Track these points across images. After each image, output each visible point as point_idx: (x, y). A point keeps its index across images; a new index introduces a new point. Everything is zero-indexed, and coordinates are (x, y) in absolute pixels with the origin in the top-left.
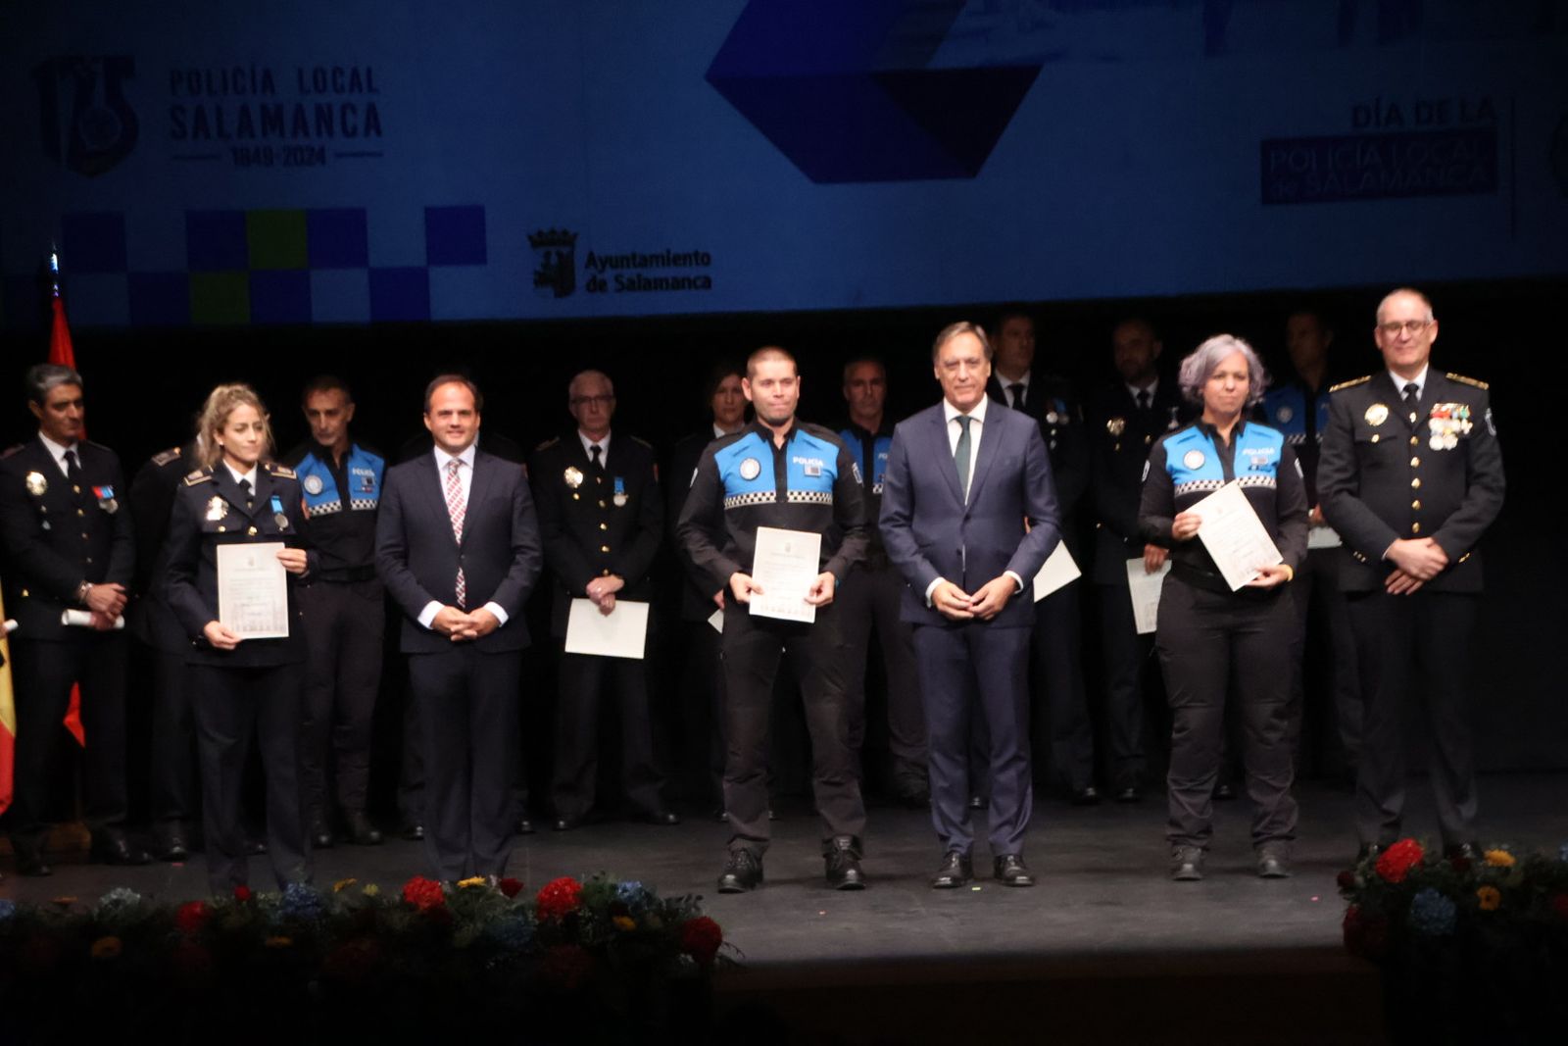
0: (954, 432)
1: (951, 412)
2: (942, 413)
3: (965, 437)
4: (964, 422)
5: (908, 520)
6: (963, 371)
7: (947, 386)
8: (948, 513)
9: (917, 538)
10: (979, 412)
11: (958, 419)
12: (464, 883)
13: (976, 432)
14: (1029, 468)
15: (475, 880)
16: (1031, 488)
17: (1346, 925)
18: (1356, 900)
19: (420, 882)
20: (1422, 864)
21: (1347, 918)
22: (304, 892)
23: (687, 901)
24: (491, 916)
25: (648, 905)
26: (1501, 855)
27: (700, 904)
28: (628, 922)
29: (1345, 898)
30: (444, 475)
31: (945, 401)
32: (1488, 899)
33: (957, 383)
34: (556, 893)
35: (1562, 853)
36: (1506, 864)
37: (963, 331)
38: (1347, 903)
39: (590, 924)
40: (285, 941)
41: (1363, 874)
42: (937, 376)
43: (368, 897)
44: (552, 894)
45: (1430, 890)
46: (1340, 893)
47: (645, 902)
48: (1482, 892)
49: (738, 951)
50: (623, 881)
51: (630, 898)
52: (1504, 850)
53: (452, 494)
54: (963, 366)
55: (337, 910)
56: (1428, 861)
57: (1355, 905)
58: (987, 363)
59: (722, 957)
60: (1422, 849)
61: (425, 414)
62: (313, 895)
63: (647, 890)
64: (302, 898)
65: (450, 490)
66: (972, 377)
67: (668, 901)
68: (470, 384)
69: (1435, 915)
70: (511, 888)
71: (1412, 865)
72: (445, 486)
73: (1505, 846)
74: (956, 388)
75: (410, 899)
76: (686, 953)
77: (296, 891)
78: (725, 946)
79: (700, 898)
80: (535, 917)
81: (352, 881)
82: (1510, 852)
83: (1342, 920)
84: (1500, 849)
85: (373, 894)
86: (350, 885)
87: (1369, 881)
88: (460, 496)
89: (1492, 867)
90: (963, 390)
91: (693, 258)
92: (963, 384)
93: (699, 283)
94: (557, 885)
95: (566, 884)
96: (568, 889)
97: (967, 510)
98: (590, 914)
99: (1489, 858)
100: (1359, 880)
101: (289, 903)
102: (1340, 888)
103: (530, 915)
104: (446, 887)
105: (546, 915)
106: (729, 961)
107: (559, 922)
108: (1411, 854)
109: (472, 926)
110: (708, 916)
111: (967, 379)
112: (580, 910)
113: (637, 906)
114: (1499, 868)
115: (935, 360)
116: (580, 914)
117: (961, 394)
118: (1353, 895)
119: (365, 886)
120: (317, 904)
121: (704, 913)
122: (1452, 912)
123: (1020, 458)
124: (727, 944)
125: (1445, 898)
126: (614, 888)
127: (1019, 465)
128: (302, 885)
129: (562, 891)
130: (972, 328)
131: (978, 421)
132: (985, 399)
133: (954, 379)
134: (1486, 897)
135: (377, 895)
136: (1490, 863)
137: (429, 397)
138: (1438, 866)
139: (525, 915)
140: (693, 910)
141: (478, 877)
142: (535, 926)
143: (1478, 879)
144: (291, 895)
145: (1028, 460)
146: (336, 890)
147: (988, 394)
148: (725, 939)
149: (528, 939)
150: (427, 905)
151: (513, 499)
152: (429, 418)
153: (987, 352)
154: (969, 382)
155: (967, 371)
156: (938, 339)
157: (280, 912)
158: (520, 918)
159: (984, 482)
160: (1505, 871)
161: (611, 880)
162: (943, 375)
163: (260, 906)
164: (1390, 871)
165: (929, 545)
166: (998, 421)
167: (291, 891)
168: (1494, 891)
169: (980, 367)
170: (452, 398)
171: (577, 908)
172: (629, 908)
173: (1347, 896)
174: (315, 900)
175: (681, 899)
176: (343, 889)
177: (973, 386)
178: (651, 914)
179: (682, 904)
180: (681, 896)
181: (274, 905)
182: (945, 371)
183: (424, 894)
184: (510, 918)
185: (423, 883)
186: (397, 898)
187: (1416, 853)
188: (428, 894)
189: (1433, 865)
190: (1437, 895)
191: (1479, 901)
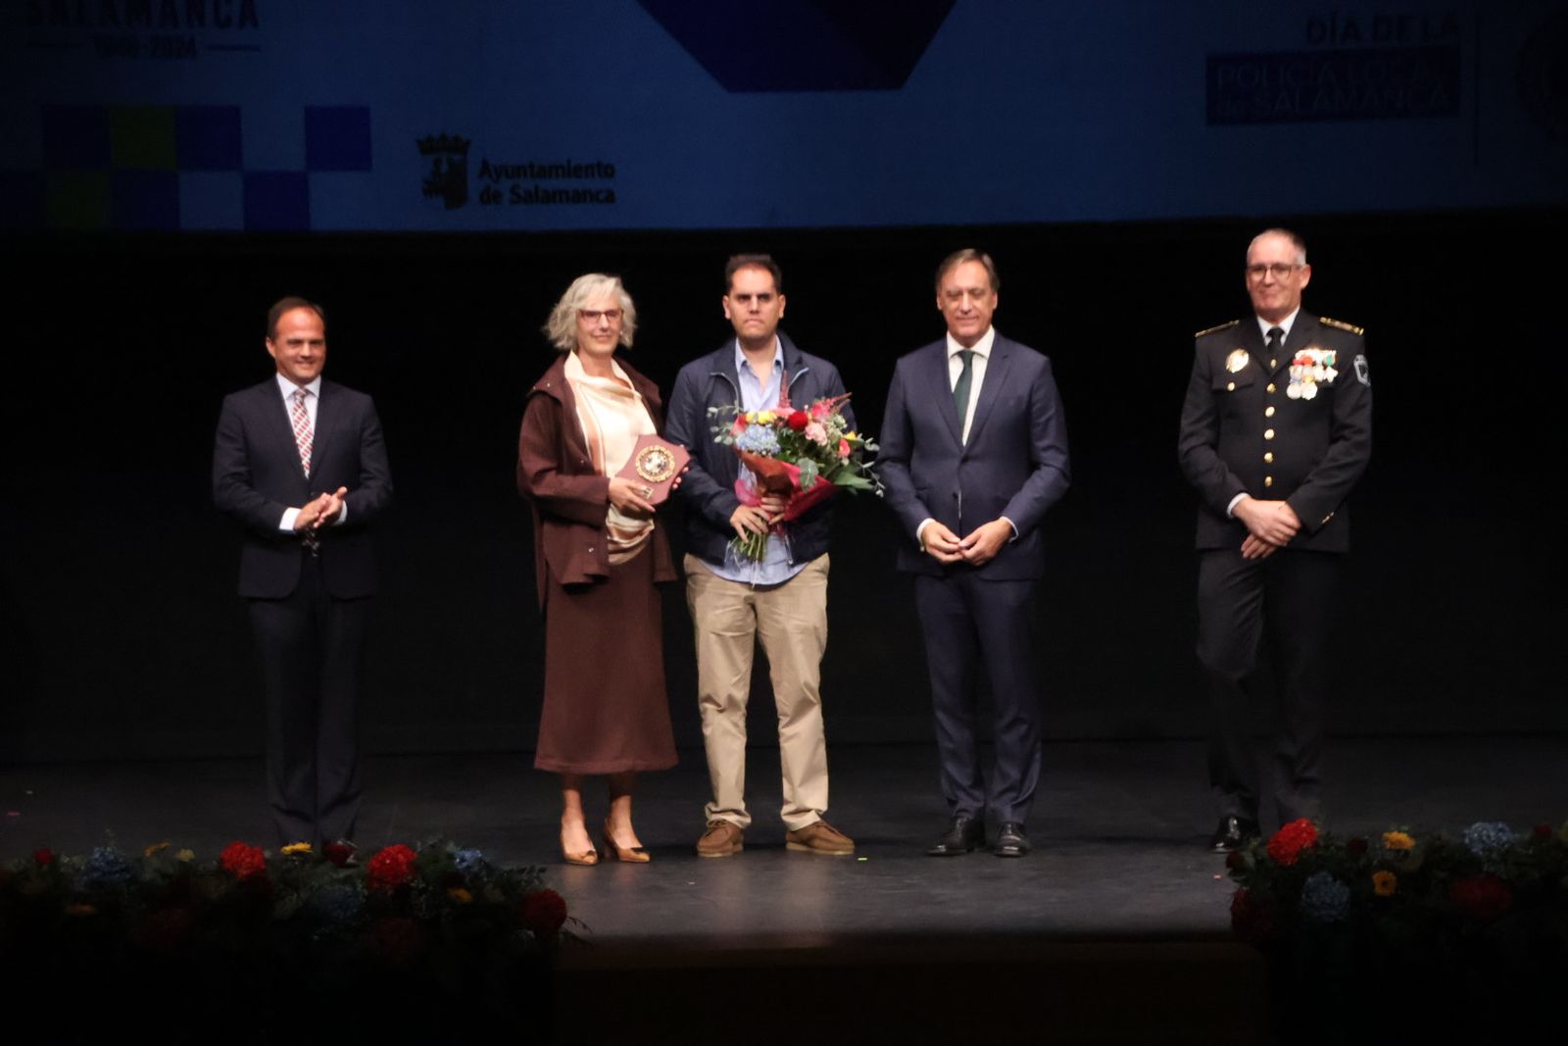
0: (955, 368)
1: (953, 346)
2: (944, 347)
3: (966, 375)
4: (967, 357)
5: (905, 460)
6: (966, 302)
7: (948, 318)
8: (945, 454)
9: (914, 479)
10: (985, 345)
11: (960, 354)
12: (288, 849)
13: (979, 368)
14: (1034, 409)
15: (300, 846)
16: (1036, 431)
17: (1235, 909)
18: (1245, 882)
19: (238, 847)
20: (1316, 845)
21: (1235, 902)
22: (112, 857)
23: (528, 873)
24: (317, 885)
25: (488, 877)
26: (1401, 838)
27: (542, 875)
28: (464, 895)
29: (1235, 881)
30: (290, 405)
31: (949, 335)
32: (1384, 884)
33: (959, 314)
34: (388, 861)
35: (1464, 836)
36: (1405, 847)
37: (969, 260)
38: (1235, 884)
39: (424, 896)
40: (87, 908)
41: (1255, 854)
42: (940, 307)
43: (182, 863)
44: (383, 863)
45: (1323, 873)
46: (1230, 874)
47: (483, 873)
48: (1378, 877)
49: (585, 927)
50: (461, 850)
51: (468, 867)
52: (1404, 832)
53: (299, 426)
54: (966, 297)
55: (148, 876)
56: (1322, 843)
57: (1245, 888)
58: (993, 294)
59: (567, 933)
60: (1317, 830)
61: (268, 338)
62: (121, 860)
63: (487, 860)
64: (108, 863)
65: (296, 421)
66: (975, 307)
67: (511, 871)
68: (318, 308)
69: (1328, 901)
70: (338, 857)
71: (1305, 846)
72: (292, 418)
73: (1406, 828)
74: (958, 318)
75: (227, 865)
76: (529, 929)
77: (102, 855)
78: (571, 921)
79: (543, 870)
80: (363, 888)
81: (163, 845)
82: (1412, 836)
83: (1230, 904)
84: (1399, 832)
85: (187, 860)
86: (163, 849)
87: (1259, 862)
88: (308, 429)
89: (1390, 850)
90: (963, 322)
91: (596, 171)
92: (965, 316)
93: (602, 196)
94: (389, 854)
95: (400, 852)
96: (401, 857)
97: (964, 452)
98: (424, 885)
99: (1387, 840)
100: (1250, 860)
101: (96, 869)
102: (1229, 870)
103: (360, 886)
104: (267, 854)
105: (376, 885)
106: (574, 938)
107: (390, 893)
108: (1305, 835)
109: (296, 895)
110: (553, 889)
111: (970, 311)
112: (412, 881)
113: (477, 876)
114: (1398, 851)
115: (938, 289)
116: (413, 885)
117: (964, 325)
118: (1243, 877)
119: (179, 850)
120: (123, 870)
121: (550, 886)
122: (1345, 899)
123: (1026, 399)
124: (574, 920)
125: (1338, 882)
126: (451, 857)
127: (1024, 406)
128: (109, 849)
129: (394, 860)
130: (978, 256)
131: (982, 356)
132: (991, 333)
133: (957, 309)
134: (1382, 882)
135: (192, 860)
136: (1388, 846)
137: (276, 321)
138: (1333, 848)
139: (354, 886)
140: (536, 882)
141: (303, 842)
142: (364, 897)
143: (1375, 862)
144: (96, 860)
145: (1035, 397)
146: (148, 855)
147: (994, 326)
148: (571, 913)
149: (355, 911)
150: (245, 872)
151: (363, 430)
152: (273, 342)
153: (993, 283)
154: (973, 314)
155: (970, 302)
156: (941, 267)
157: (85, 878)
158: (348, 889)
159: (985, 423)
160: (1402, 854)
161: (451, 847)
162: (945, 307)
163: (62, 870)
164: (1282, 852)
165: (925, 488)
166: (1006, 357)
167: (97, 856)
168: (1391, 876)
169: (985, 298)
170: (300, 323)
171: (410, 878)
172: (467, 879)
173: (1239, 878)
174: (124, 866)
175: (522, 871)
176: (155, 853)
177: (977, 317)
178: (490, 886)
179: (524, 876)
180: (524, 867)
181: (79, 870)
182: (947, 300)
183: (243, 860)
184: (337, 887)
185: (243, 849)
186: (215, 863)
187: (1311, 834)
188: (248, 860)
189: (1327, 847)
190: (1330, 879)
191: (1373, 886)
